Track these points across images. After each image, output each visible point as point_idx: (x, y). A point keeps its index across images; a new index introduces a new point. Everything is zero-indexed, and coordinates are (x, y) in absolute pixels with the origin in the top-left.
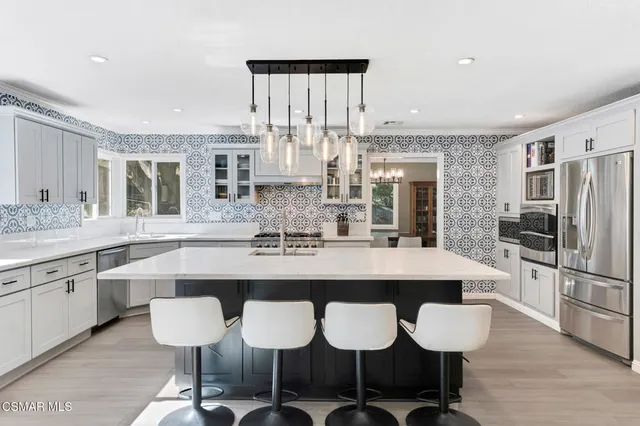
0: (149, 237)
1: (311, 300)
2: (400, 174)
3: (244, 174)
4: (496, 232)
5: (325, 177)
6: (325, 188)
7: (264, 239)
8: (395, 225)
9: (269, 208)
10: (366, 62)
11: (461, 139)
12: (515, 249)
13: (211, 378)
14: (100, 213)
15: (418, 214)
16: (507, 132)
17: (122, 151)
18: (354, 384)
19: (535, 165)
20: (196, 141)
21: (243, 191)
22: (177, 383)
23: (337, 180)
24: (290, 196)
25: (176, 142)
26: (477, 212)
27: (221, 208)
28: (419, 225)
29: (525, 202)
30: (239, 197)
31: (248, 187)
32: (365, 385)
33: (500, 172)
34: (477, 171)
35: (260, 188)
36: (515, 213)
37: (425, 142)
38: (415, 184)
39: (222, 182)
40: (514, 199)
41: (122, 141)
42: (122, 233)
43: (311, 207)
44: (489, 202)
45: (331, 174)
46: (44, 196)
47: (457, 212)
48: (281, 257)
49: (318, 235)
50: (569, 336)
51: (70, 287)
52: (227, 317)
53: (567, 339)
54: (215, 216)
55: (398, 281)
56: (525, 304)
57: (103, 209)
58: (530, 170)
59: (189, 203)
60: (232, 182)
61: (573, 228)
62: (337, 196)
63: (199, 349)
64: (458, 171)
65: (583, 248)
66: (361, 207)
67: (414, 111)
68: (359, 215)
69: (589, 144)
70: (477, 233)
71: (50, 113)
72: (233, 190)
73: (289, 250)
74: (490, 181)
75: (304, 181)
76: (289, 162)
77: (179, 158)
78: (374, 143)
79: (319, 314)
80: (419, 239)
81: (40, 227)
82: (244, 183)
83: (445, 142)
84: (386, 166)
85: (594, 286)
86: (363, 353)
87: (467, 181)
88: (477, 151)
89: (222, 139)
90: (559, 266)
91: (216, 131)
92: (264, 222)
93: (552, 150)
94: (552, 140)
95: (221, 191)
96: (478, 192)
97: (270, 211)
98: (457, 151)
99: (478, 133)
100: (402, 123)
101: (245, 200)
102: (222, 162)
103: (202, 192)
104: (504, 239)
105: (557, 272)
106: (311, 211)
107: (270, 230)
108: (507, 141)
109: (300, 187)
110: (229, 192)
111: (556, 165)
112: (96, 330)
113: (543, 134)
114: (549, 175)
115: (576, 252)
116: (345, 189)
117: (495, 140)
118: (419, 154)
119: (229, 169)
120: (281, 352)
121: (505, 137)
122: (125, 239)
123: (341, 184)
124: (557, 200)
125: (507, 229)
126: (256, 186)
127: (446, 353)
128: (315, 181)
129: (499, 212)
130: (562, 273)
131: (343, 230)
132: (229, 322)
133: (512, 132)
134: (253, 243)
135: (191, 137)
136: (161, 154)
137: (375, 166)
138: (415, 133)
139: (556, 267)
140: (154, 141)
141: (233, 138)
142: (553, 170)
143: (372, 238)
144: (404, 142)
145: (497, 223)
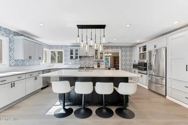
0: (55, 68)
1: (92, 82)
2: (111, 54)
3: (77, 54)
4: (132, 67)
5: (95, 54)
6: (95, 57)
7: (81, 68)
8: (109, 66)
9: (82, 61)
10: (105, 25)
11: (125, 47)
12: (137, 71)
13: (68, 101)
14: (45, 62)
15: (114, 63)
16: (134, 45)
17: (50, 49)
18: (103, 102)
19: (142, 52)
20: (66, 46)
21: (77, 58)
22: (59, 102)
23: (97, 55)
24: (87, 59)
25: (62, 47)
26: (128, 62)
27: (71, 61)
28: (114, 66)
29: (139, 60)
30: (76, 59)
31: (77, 57)
32: (105, 102)
33: (133, 53)
34: (128, 53)
35: (80, 57)
36: (137, 63)
37: (117, 47)
38: (114, 57)
39: (72, 55)
40: (136, 59)
41: (50, 47)
42: (50, 67)
43: (92, 61)
44: (131, 60)
45: (96, 54)
46: (30, 57)
47: (124, 63)
48: (85, 72)
49: (93, 67)
50: (150, 90)
51: (36, 79)
52: (71, 86)
53: (150, 91)
54: (70, 63)
55: (113, 77)
56: (139, 83)
57: (46, 61)
58: (140, 53)
59: (65, 60)
60: (74, 56)
61: (151, 65)
62: (97, 59)
63: (64, 94)
64: (124, 53)
65: (154, 70)
66: (103, 61)
67: (115, 40)
68: (102, 63)
69: (155, 46)
70: (128, 67)
71: (33, 39)
72: (74, 57)
73: (86, 70)
74: (131, 56)
75: (90, 55)
76: (87, 49)
77: (62, 50)
78: (106, 47)
79: (94, 85)
80: (115, 68)
81: (30, 65)
82: (77, 56)
83: (121, 47)
84: (108, 53)
85: (156, 79)
86: (105, 95)
87: (126, 56)
88: (128, 49)
89: (72, 46)
90: (148, 74)
91: (70, 44)
92: (81, 65)
93: (146, 48)
94: (146, 46)
95: (72, 58)
96: (128, 58)
97: (82, 62)
98: (124, 49)
99: (128, 45)
100: (111, 43)
101: (77, 59)
102: (72, 51)
103: (68, 58)
104: (134, 68)
105: (147, 75)
106: (92, 62)
107: (82, 66)
108: (135, 47)
109: (89, 57)
110: (73, 57)
111: (147, 52)
112: (42, 89)
113: (144, 45)
114: (145, 54)
115: (152, 71)
116: (99, 57)
117: (132, 47)
118: (115, 50)
119: (73, 53)
120: (85, 95)
121: (134, 46)
122: (50, 68)
123: (98, 56)
124: (147, 59)
125: (135, 66)
126: (79, 57)
127: (125, 95)
128: (92, 55)
129: (133, 62)
130: (148, 76)
131: (99, 66)
132: (72, 87)
133: (136, 45)
134: (78, 69)
135: (65, 46)
136: (58, 49)
137: (105, 53)
138: (114, 45)
139: (147, 74)
140: (57, 47)
141: (74, 46)
142: (146, 53)
143: (105, 68)
144: (112, 47)
145: (132, 65)
